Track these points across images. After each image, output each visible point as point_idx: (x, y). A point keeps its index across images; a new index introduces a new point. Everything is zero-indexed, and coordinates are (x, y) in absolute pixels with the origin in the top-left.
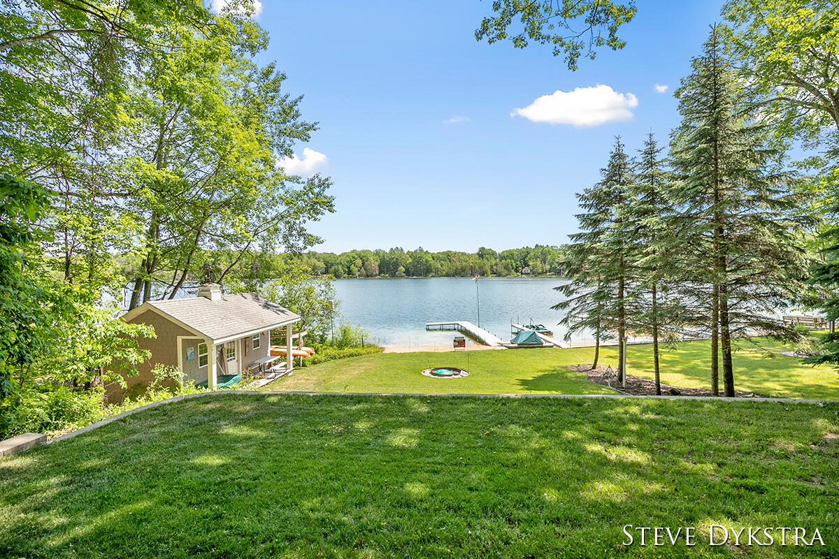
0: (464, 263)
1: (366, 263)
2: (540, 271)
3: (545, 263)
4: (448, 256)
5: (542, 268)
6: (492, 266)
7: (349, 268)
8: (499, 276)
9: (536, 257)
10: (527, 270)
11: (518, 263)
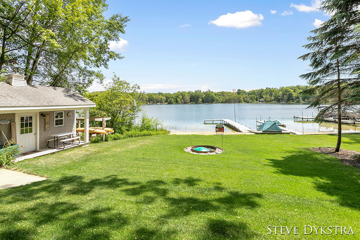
0: (230, 97)
1: (184, 97)
2: (269, 100)
3: (271, 96)
4: (223, 94)
6: (244, 98)
7: (176, 99)
8: (248, 103)
9: (267, 93)
10: (262, 99)
11: (258, 96)
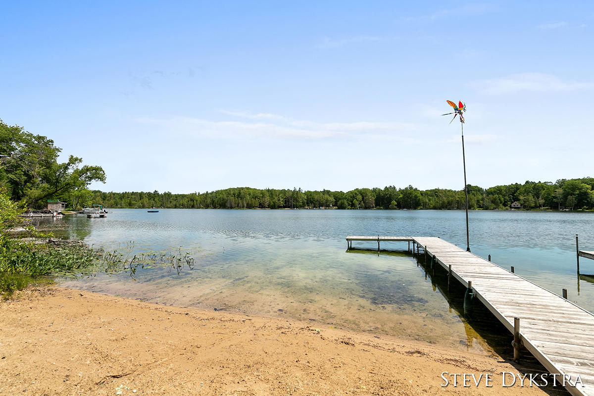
0: (451, 198)
1: (365, 198)
2: (533, 205)
3: (538, 198)
4: (436, 193)
5: (535, 202)
6: (478, 201)
7: (352, 202)
8: (486, 209)
9: (527, 192)
10: (516, 204)
11: (507, 198)
